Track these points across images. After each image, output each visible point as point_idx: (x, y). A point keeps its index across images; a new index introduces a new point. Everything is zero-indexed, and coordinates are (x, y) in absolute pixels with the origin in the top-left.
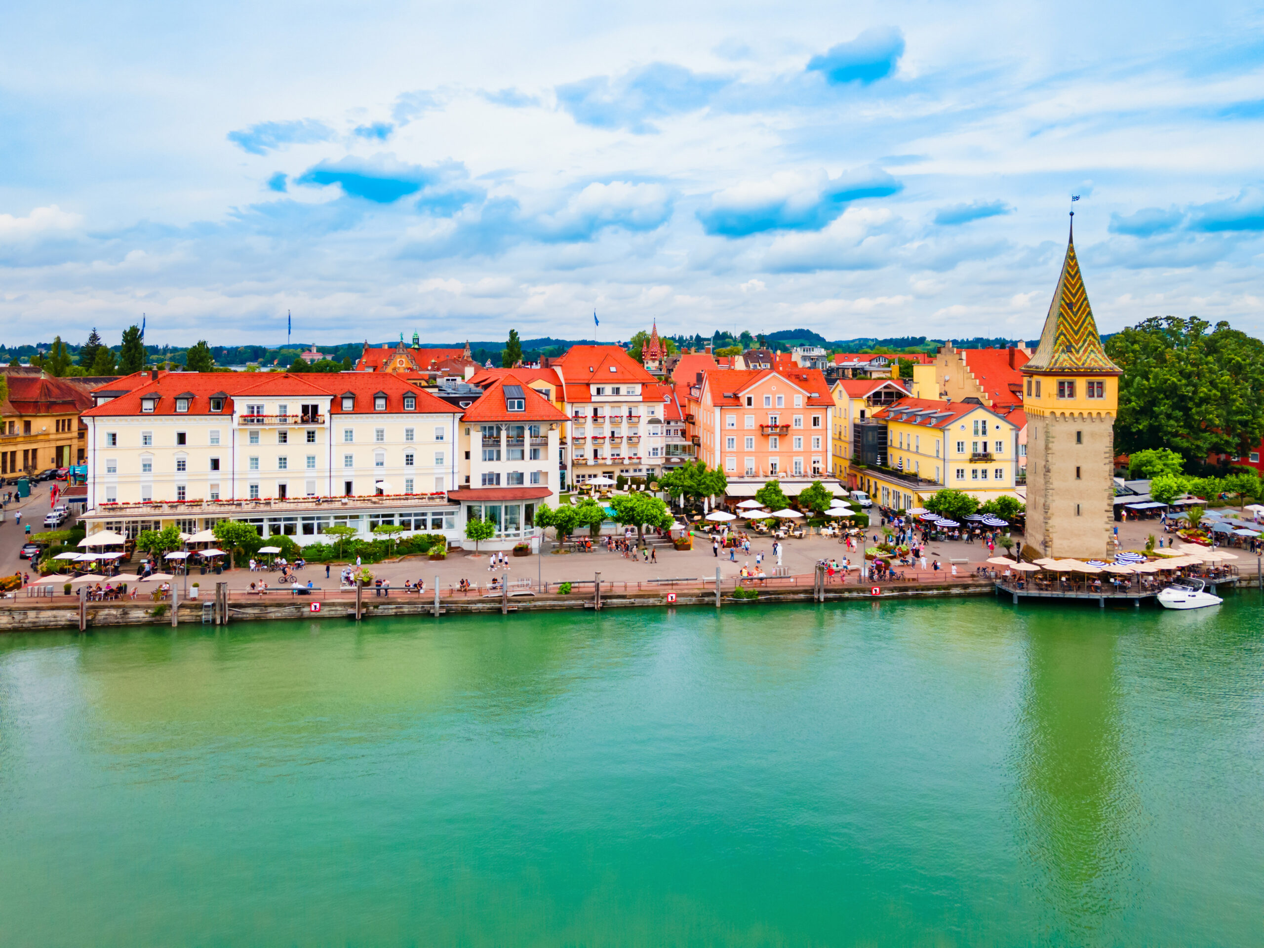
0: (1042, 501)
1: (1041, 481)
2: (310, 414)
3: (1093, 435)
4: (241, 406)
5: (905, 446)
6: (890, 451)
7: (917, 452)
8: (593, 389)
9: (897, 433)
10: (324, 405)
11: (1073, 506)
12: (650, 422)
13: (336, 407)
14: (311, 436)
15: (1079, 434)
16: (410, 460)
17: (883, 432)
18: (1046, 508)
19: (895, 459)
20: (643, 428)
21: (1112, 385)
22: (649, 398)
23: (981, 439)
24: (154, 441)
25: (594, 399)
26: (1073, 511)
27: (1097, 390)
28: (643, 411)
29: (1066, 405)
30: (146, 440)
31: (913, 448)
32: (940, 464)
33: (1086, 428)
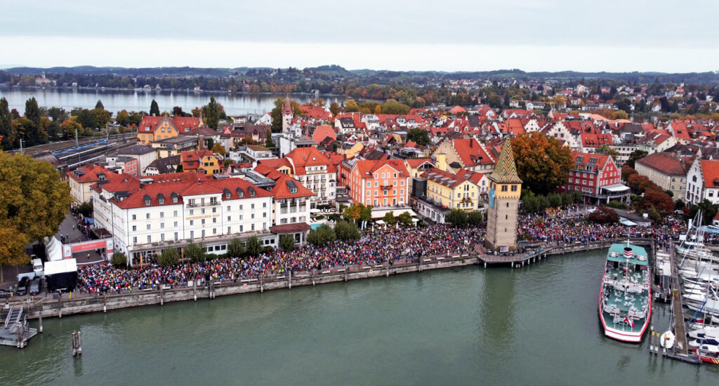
0: (494, 227)
1: (494, 220)
2: (213, 202)
3: (512, 204)
4: (186, 199)
5: (435, 191)
6: (428, 191)
7: (441, 195)
8: (307, 168)
9: (431, 185)
10: (219, 196)
11: (504, 228)
12: (330, 181)
13: (224, 198)
14: (214, 210)
15: (508, 204)
16: (253, 216)
17: (425, 183)
18: (495, 229)
19: (430, 195)
20: (328, 184)
21: (519, 186)
22: (329, 171)
23: (466, 192)
24: (151, 216)
25: (307, 173)
26: (504, 230)
27: (514, 189)
28: (327, 177)
29: (504, 194)
30: (148, 216)
31: (439, 192)
32: (451, 201)
33: (510, 202)
